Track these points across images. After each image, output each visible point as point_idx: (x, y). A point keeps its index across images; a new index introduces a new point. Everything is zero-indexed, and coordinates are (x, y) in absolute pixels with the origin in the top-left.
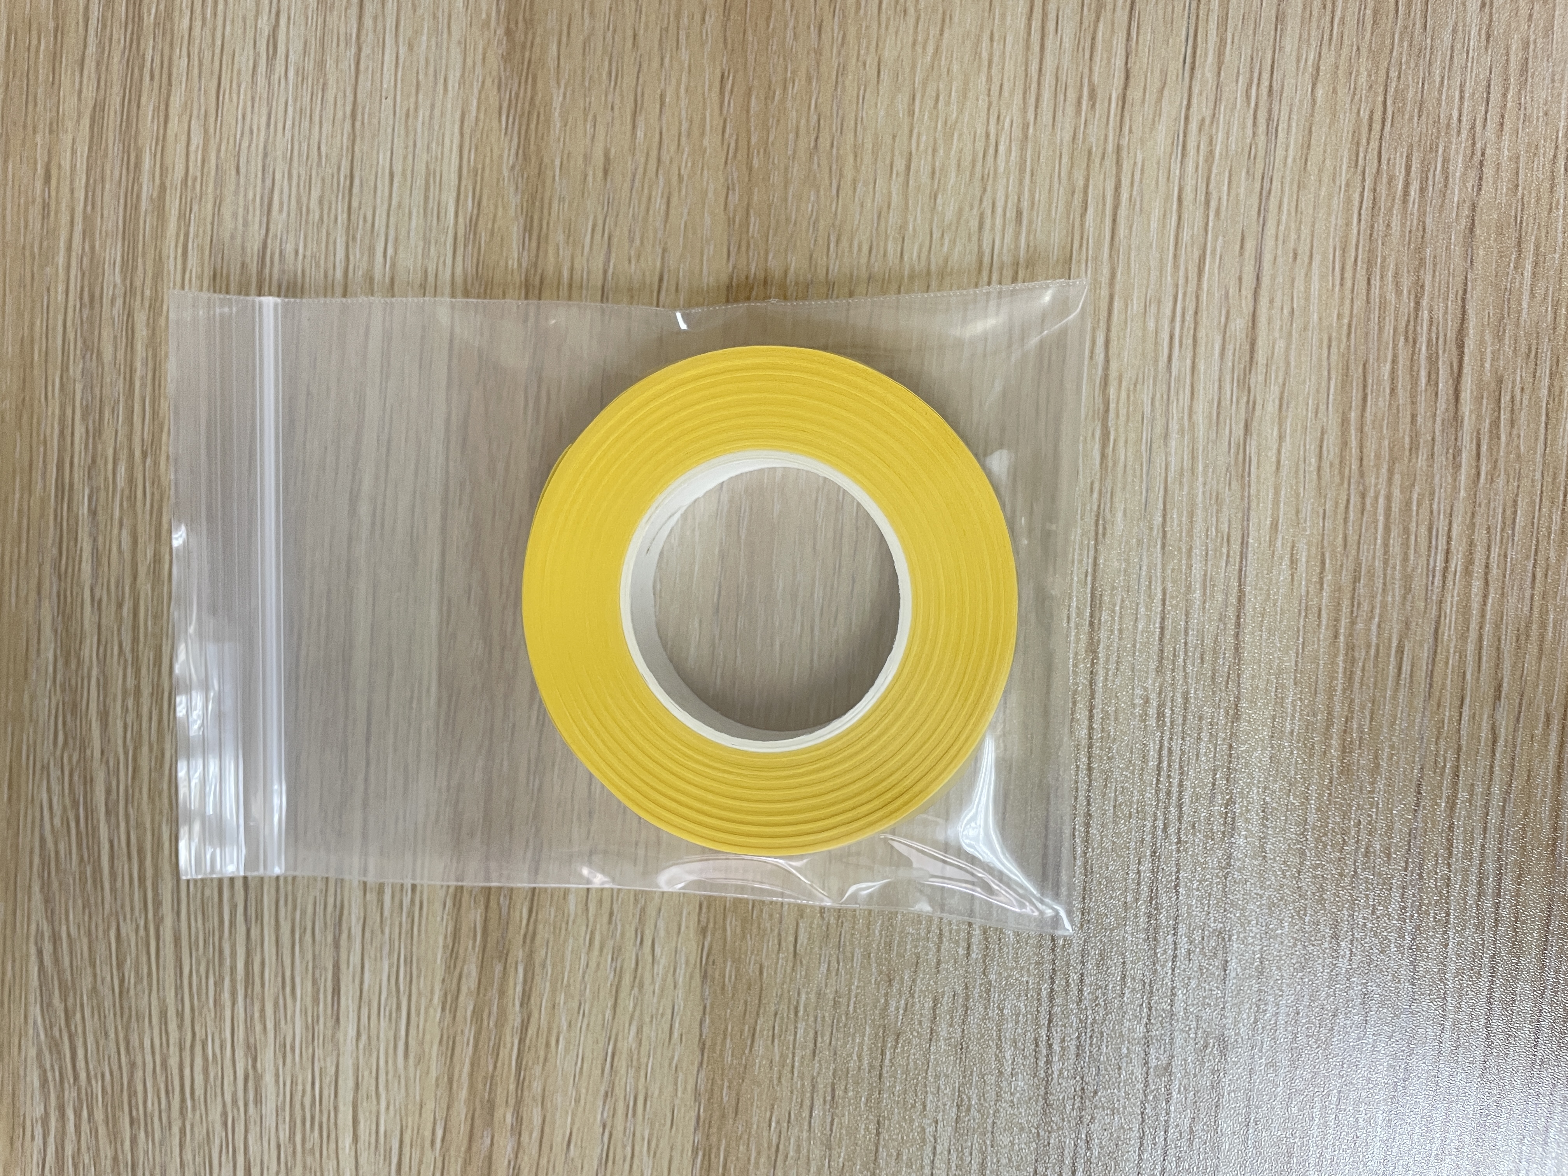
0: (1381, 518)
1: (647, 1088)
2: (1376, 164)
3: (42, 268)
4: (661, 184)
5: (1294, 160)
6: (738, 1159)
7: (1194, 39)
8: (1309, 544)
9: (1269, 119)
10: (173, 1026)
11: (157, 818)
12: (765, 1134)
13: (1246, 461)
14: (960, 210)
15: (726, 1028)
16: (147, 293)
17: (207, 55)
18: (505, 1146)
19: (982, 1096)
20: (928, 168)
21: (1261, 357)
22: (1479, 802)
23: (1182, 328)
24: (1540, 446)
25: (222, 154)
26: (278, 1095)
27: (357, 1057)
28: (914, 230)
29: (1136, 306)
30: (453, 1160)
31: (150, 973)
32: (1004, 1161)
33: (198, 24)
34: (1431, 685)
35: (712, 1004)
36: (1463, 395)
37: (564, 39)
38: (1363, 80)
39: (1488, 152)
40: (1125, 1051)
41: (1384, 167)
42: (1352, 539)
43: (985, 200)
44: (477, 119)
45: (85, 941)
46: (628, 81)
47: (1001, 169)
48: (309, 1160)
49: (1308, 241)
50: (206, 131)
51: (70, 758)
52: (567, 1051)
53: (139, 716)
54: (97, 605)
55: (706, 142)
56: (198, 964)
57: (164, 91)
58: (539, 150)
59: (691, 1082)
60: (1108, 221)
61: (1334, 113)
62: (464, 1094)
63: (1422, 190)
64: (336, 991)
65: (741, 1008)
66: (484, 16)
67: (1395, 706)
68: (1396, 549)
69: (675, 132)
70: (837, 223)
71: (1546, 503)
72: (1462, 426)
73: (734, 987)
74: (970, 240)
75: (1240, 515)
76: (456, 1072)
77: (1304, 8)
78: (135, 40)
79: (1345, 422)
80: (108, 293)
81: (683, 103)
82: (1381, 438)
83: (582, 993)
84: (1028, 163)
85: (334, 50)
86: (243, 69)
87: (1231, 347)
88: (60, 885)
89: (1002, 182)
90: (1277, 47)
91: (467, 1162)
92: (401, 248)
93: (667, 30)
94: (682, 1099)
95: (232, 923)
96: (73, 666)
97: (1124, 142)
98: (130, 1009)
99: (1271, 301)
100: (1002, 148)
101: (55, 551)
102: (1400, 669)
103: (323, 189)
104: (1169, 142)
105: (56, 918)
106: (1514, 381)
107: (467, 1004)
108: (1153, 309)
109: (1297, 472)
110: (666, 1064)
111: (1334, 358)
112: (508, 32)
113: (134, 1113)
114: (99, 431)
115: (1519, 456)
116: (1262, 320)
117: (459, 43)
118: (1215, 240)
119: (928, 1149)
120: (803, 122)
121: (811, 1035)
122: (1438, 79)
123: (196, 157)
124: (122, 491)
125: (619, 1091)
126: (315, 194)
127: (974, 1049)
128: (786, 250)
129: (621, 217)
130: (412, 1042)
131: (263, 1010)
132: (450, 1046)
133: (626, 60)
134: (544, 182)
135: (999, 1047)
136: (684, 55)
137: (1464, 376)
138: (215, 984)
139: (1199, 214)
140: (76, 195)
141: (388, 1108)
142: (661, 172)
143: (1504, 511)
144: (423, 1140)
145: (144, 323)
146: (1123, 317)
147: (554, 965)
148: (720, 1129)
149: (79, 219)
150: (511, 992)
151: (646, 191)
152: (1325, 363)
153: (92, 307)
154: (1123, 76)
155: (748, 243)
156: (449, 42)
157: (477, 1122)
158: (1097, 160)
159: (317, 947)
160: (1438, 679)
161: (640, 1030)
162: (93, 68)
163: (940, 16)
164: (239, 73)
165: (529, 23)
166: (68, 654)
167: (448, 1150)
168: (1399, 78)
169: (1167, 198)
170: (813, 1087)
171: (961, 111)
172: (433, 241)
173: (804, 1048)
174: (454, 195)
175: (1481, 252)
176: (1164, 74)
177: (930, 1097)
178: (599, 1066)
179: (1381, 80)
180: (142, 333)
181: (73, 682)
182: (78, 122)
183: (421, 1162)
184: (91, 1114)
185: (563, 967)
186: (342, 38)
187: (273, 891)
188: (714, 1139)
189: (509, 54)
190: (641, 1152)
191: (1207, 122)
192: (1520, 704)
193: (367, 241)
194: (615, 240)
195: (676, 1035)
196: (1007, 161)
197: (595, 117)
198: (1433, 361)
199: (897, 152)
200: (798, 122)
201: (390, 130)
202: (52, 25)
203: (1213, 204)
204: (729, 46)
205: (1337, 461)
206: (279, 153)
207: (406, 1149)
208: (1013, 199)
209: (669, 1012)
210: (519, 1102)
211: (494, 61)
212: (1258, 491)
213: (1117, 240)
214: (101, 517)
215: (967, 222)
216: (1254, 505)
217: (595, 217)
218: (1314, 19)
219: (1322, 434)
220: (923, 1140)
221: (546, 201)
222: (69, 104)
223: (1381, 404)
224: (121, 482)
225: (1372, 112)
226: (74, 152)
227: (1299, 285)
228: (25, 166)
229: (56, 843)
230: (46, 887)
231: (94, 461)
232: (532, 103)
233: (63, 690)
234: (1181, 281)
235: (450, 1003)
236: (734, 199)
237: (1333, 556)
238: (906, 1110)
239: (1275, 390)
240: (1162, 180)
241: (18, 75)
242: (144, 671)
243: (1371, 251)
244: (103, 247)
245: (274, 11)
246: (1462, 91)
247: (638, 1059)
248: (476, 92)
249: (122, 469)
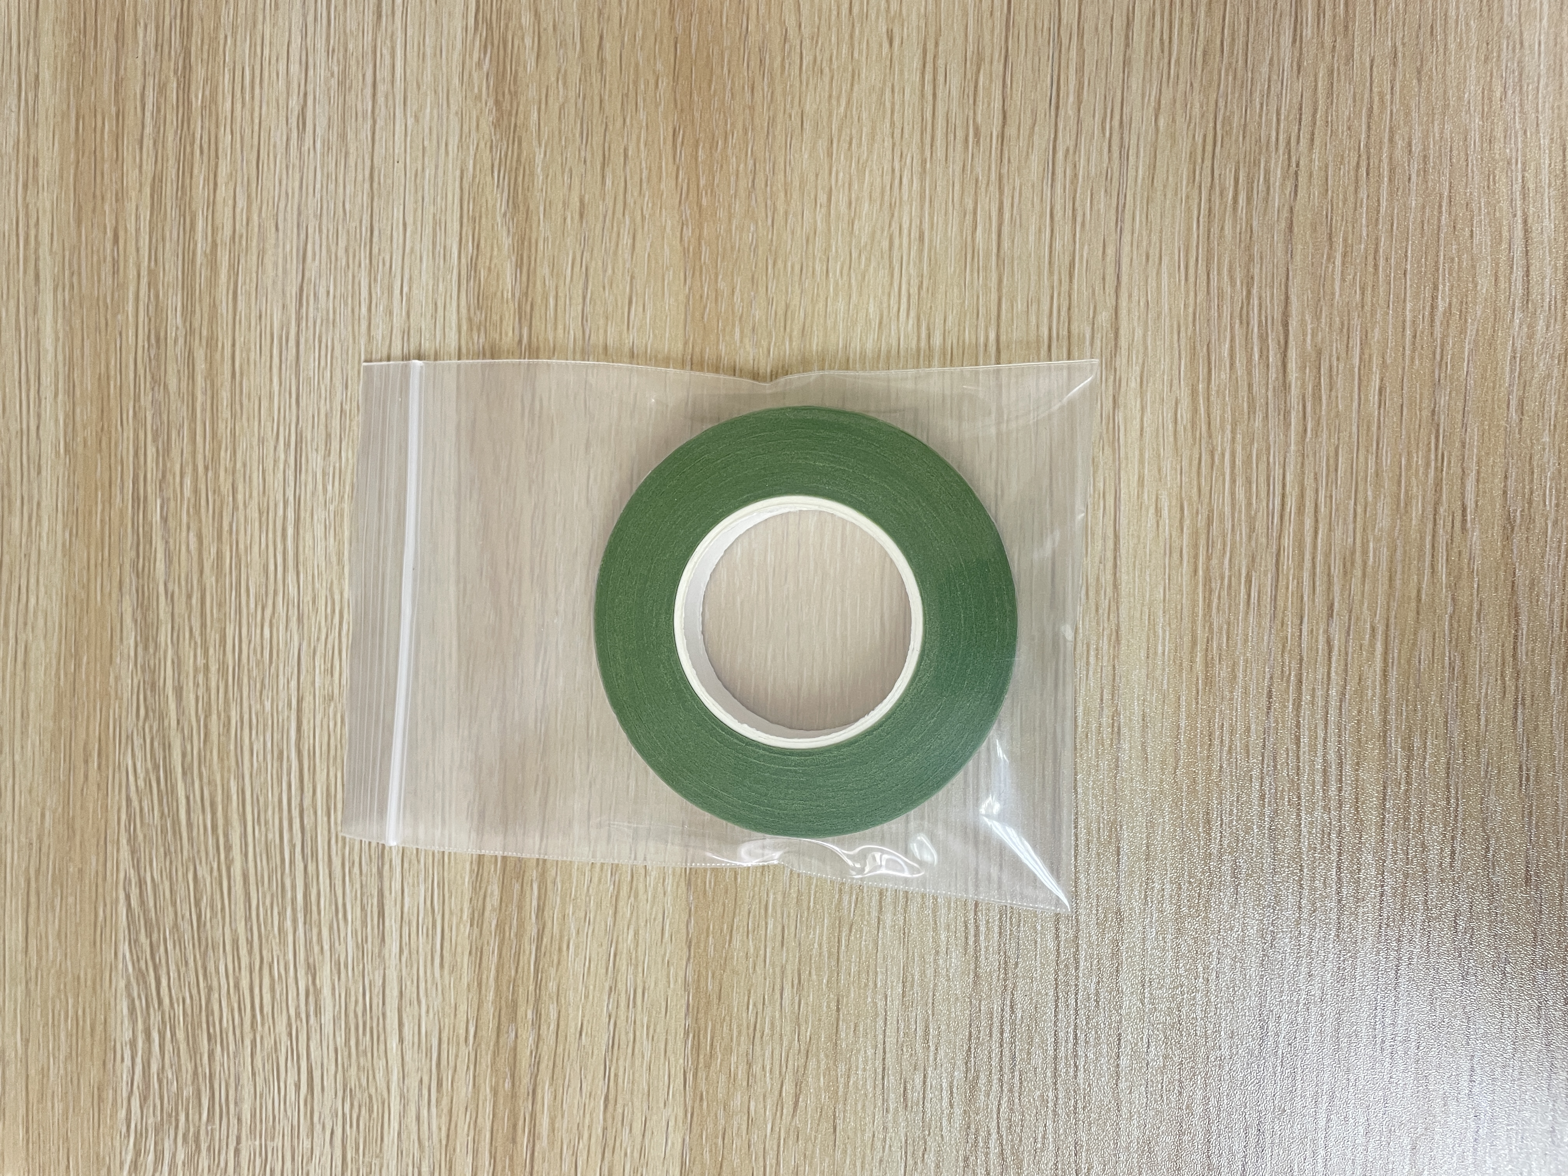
0: (1228, 471)
1: (644, 982)
2: (1209, 179)
3: (114, 315)
4: (627, 222)
5: (1143, 179)
6: (722, 1039)
7: (1057, 83)
8: (1170, 495)
9: (1121, 146)
10: (244, 951)
11: (226, 774)
12: (744, 1015)
13: (1115, 429)
14: (874, 233)
15: (708, 927)
16: (204, 333)
17: (248, 132)
18: (528, 1038)
19: (923, 973)
20: (846, 199)
21: (1123, 343)
22: (1320, 703)
23: (1058, 322)
24: (1355, 404)
25: (263, 215)
26: (334, 1006)
27: (401, 970)
28: (837, 252)
29: (1020, 306)
30: (484, 1053)
31: (223, 909)
32: (943, 1028)
33: (238, 106)
34: (1275, 608)
35: (696, 907)
36: (1289, 366)
37: (543, 106)
38: (1197, 111)
39: (1301, 163)
40: (1039, 928)
41: (1217, 181)
42: (1205, 489)
43: (893, 224)
44: (474, 177)
45: (167, 884)
46: (597, 139)
47: (905, 198)
48: (362, 1060)
49: (1158, 245)
50: (249, 196)
51: (151, 728)
52: (576, 955)
53: (208, 689)
54: (171, 598)
55: (663, 186)
56: (264, 897)
57: (213, 163)
58: (525, 199)
59: (681, 974)
60: (994, 236)
61: (1173, 137)
62: (491, 996)
63: (1249, 199)
64: (381, 914)
65: (721, 909)
66: (476, 90)
67: (1246, 628)
68: (1240, 494)
69: (637, 178)
70: (773, 248)
71: (1362, 451)
72: (1290, 392)
73: (714, 891)
74: (882, 257)
75: (1112, 475)
76: (484, 977)
77: (1146, 54)
78: (186, 120)
79: (1194, 393)
80: (171, 334)
81: (643, 156)
82: (1224, 405)
83: (588, 904)
84: (927, 192)
85: (353, 124)
86: (278, 143)
87: (1099, 335)
88: (145, 837)
89: (906, 208)
90: (1125, 85)
91: (496, 1054)
92: (414, 286)
93: (627, 95)
94: (674, 990)
95: (292, 862)
96: (151, 651)
97: (1005, 171)
98: (207, 939)
99: (1130, 296)
100: (905, 181)
101: (133, 554)
102: (1249, 596)
103: (348, 240)
104: (1041, 169)
105: (142, 865)
106: (1331, 350)
107: (491, 919)
108: (1034, 307)
109: (1157, 436)
110: (660, 960)
111: (1183, 341)
112: (497, 103)
113: (211, 1030)
114: (167, 450)
115: (1337, 415)
116: (1123, 312)
117: (457, 113)
118: (1082, 249)
119: (881, 1023)
120: (742, 166)
121: (779, 929)
122: (1258, 106)
123: (241, 217)
124: (189, 500)
125: (621, 986)
126: (342, 244)
127: (914, 933)
128: (732, 273)
129: (595, 252)
130: (446, 954)
131: (320, 933)
132: (478, 954)
133: (595, 122)
134: (531, 227)
135: (935, 929)
136: (642, 115)
137: (1289, 351)
138: (279, 913)
139: (1068, 228)
140: (141, 252)
141: (428, 1012)
142: (627, 212)
143: (1328, 460)
144: (458, 1036)
145: (203, 358)
146: (1010, 315)
147: (563, 883)
148: (706, 1013)
149: (144, 273)
150: (528, 907)
151: (615, 229)
152: (1176, 345)
153: (158, 347)
154: (1001, 117)
155: (701, 267)
156: (448, 113)
157: (503, 1019)
158: (984, 186)
159: (364, 878)
160: (1281, 603)
161: (636, 933)
162: (151, 146)
163: (850, 74)
164: (275, 147)
165: (514, 95)
166: (147, 639)
167: (479, 1045)
168: (1226, 107)
169: (1042, 215)
170: (783, 973)
171: (870, 152)
172: (441, 280)
173: (774, 939)
174: (458, 239)
175: (1300, 247)
176: (1034, 113)
177: (880, 977)
178: (604, 965)
179: (1212, 108)
180: (201, 366)
181: (152, 663)
182: (140, 191)
183: (457, 1056)
184: (173, 1034)
185: (571, 883)
186: (360, 115)
187: (326, 833)
188: (702, 1022)
189: (498, 121)
190: (642, 1037)
191: (1071, 151)
192: (1350, 619)
193: (386, 281)
194: (591, 271)
195: (667, 935)
196: (910, 191)
197: (571, 170)
198: (1263, 338)
199: (819, 187)
200: (738, 166)
201: (402, 188)
202: (113, 110)
203: (1079, 219)
204: (679, 106)
205: (1189, 426)
206: (311, 212)
207: (444, 1046)
208: (916, 222)
209: (660, 916)
210: (538, 1000)
211: (486, 126)
212: (1126, 453)
213: (1002, 252)
214: (172, 523)
215: (880, 242)
216: (1123, 465)
217: (574, 253)
218: (1155, 61)
219: (1176, 404)
220: (877, 1015)
221: (533, 241)
222: (132, 176)
223: (1223, 376)
224: (187, 492)
225: (1205, 136)
226: (137, 218)
227: (1152, 282)
228: (96, 230)
229: (140, 802)
230: (132, 840)
231: (164, 476)
232: (519, 160)
233: (143, 671)
234: (1056, 284)
235: (477, 919)
236: (688, 233)
237: (1190, 504)
238: (860, 988)
239: (1137, 369)
240: (1036, 200)
241: (87, 154)
242: (211, 651)
243: (1209, 251)
244: (166, 294)
245: (302, 94)
246: (1278, 114)
247: (636, 957)
248: (472, 153)
249: (188, 481)
